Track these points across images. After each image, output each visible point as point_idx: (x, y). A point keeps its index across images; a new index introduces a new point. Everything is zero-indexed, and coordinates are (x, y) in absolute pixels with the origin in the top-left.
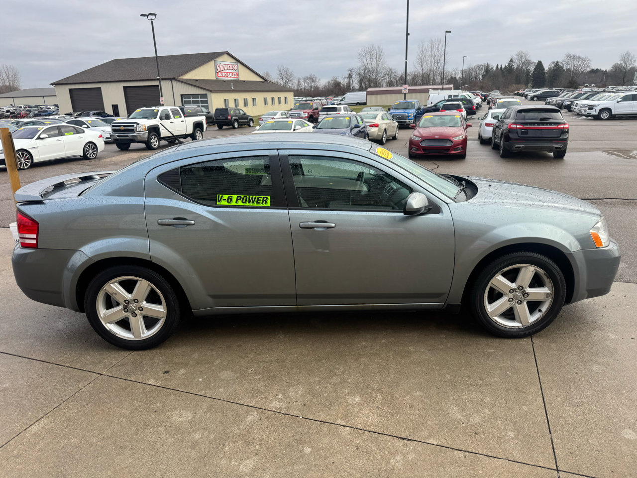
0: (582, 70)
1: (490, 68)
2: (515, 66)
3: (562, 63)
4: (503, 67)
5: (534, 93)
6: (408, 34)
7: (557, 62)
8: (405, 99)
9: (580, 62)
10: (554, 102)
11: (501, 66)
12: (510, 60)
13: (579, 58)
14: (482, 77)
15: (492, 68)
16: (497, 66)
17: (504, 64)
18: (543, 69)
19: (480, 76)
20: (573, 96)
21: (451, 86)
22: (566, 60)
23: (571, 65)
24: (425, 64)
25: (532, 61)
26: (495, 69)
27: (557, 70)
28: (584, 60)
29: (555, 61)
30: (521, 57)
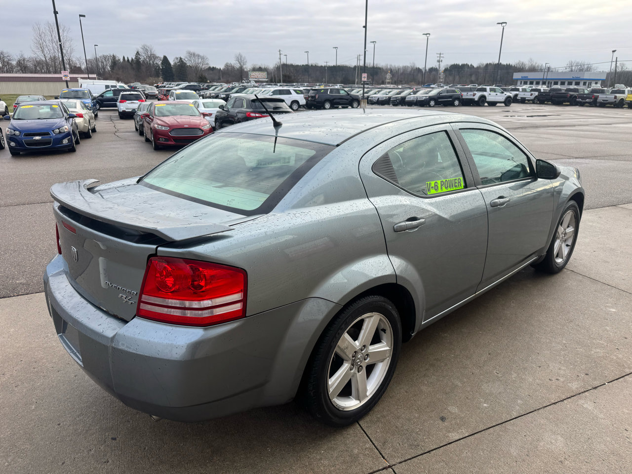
0: (204, 66)
1: (117, 59)
2: (142, 59)
3: (184, 59)
4: (130, 59)
5: (176, 86)
6: (56, 13)
7: (181, 58)
8: (68, 87)
9: (200, 60)
10: (208, 95)
11: (128, 58)
12: (136, 53)
13: (199, 56)
14: (110, 68)
15: (119, 60)
16: (124, 58)
17: (131, 56)
18: (170, 64)
19: (108, 67)
20: (223, 90)
21: (95, 76)
22: (188, 57)
23: (193, 62)
24: (47, 49)
25: (157, 55)
26: (122, 60)
27: (182, 65)
28: (203, 58)
29: (178, 56)
30: (147, 50)
